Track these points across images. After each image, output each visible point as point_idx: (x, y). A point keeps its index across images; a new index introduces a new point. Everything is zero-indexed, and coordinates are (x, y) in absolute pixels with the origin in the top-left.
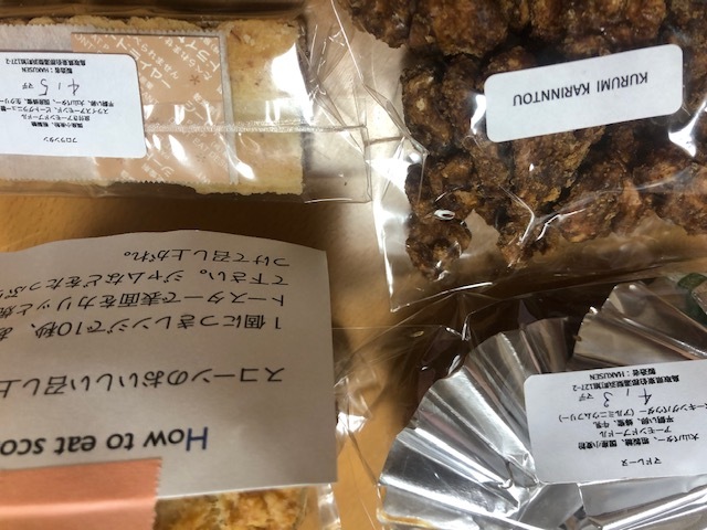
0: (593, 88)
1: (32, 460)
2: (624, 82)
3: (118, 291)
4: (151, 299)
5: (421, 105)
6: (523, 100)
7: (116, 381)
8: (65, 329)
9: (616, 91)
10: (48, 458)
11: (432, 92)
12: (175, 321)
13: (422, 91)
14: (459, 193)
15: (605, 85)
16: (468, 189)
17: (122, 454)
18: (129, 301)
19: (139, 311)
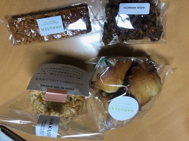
0: (136, 8)
1: (51, 88)
2: (141, 8)
3: (61, 71)
4: (65, 73)
5: (108, 13)
6: (125, 8)
7: (61, 82)
8: (54, 74)
9: (140, 9)
10: (53, 88)
11: (110, 10)
12: (69, 76)
13: (109, 10)
14: (112, 29)
15: (138, 8)
16: (114, 28)
17: (62, 89)
18: (62, 72)
19: (64, 74)
